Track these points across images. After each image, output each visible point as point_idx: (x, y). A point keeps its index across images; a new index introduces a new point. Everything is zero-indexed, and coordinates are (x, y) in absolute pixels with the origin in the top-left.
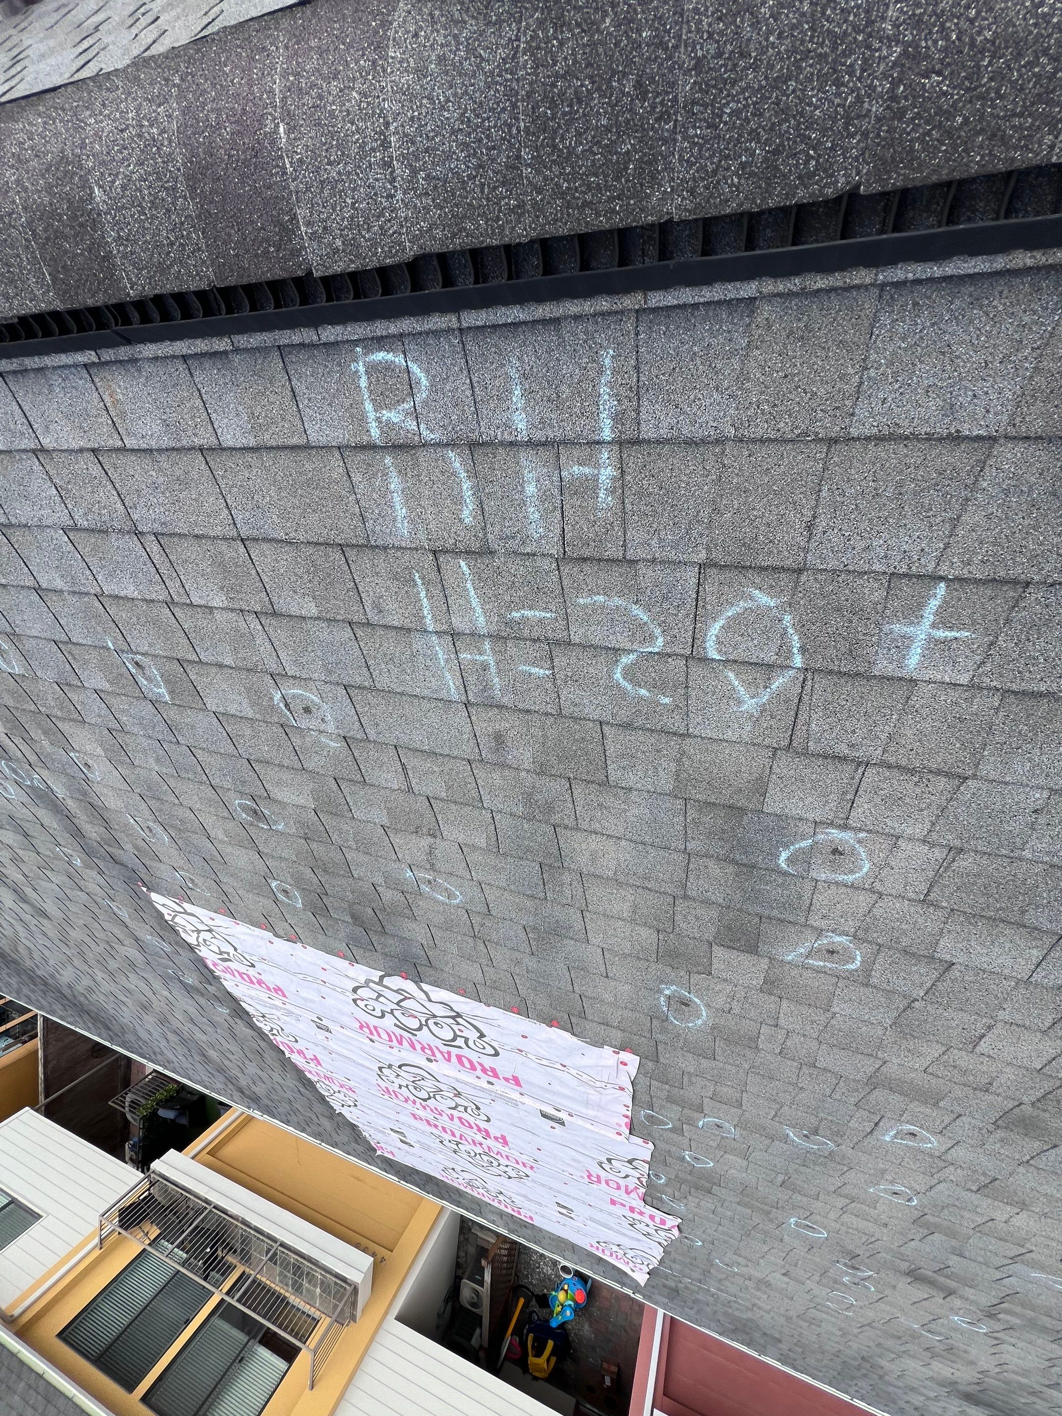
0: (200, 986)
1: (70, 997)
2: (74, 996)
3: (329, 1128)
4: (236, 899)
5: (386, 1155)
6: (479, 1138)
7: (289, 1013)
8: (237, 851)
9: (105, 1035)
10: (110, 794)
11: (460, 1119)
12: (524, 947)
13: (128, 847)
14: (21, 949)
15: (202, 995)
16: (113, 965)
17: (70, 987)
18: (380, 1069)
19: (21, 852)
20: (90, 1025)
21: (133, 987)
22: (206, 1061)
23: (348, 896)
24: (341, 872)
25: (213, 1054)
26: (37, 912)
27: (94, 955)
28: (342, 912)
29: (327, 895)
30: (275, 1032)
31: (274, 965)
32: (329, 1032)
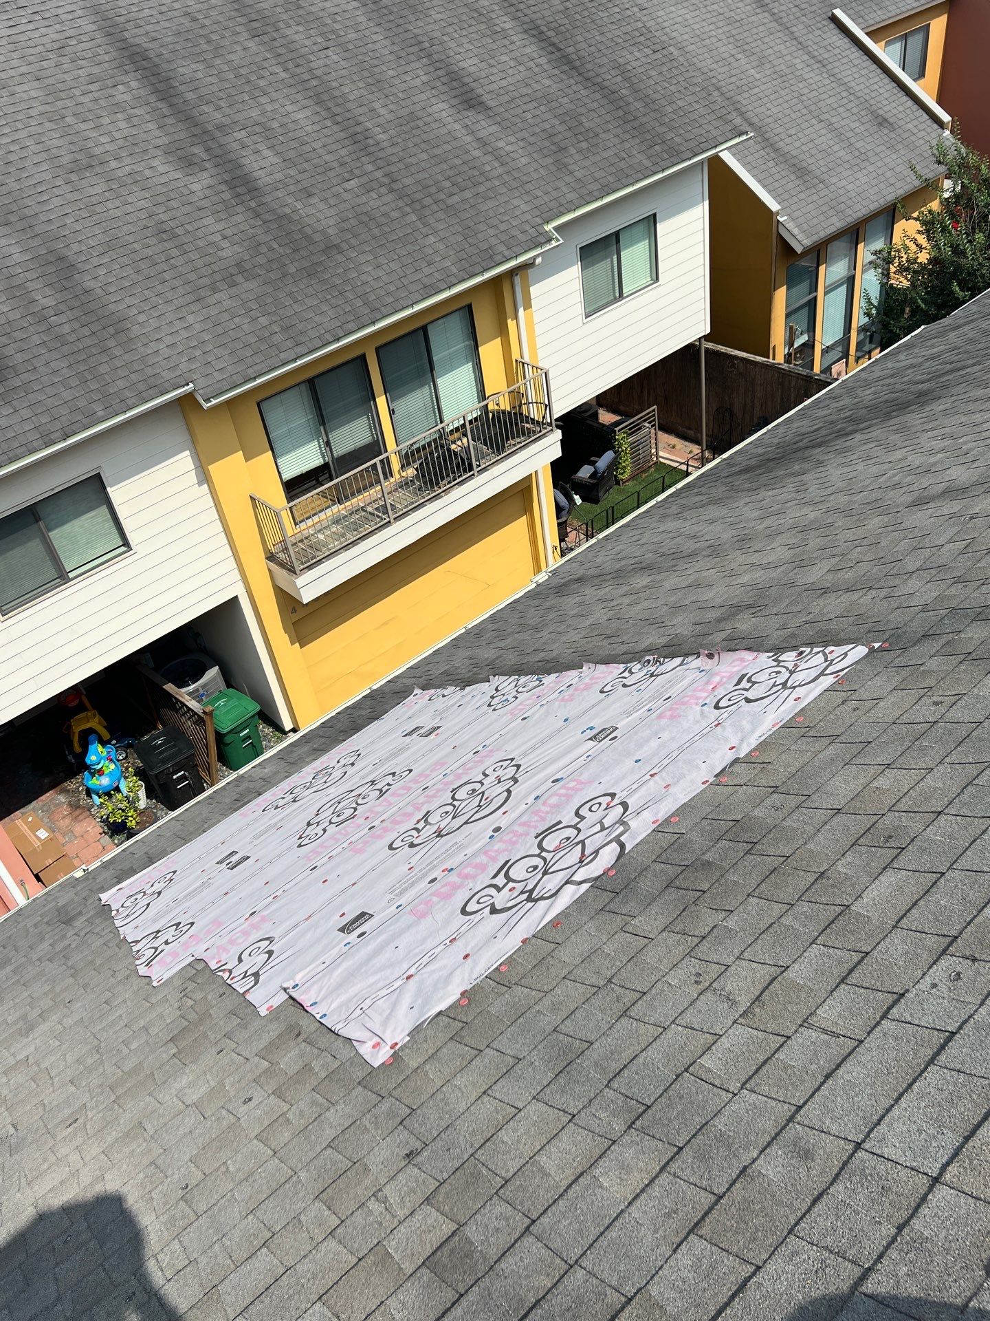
0: (729, 625)
1: (807, 453)
2: (804, 459)
3: (476, 653)
5: (412, 697)
6: (377, 822)
9: (738, 459)
11: (411, 816)
12: (568, 1027)
14: (894, 438)
16: (814, 542)
17: (820, 463)
18: (518, 766)
20: (760, 451)
21: (775, 545)
22: (639, 565)
23: (733, 874)
24: (763, 886)
25: (642, 580)
26: (925, 497)
27: (837, 528)
28: (720, 856)
29: (748, 852)
30: (626, 674)
31: (705, 731)
32: (591, 740)
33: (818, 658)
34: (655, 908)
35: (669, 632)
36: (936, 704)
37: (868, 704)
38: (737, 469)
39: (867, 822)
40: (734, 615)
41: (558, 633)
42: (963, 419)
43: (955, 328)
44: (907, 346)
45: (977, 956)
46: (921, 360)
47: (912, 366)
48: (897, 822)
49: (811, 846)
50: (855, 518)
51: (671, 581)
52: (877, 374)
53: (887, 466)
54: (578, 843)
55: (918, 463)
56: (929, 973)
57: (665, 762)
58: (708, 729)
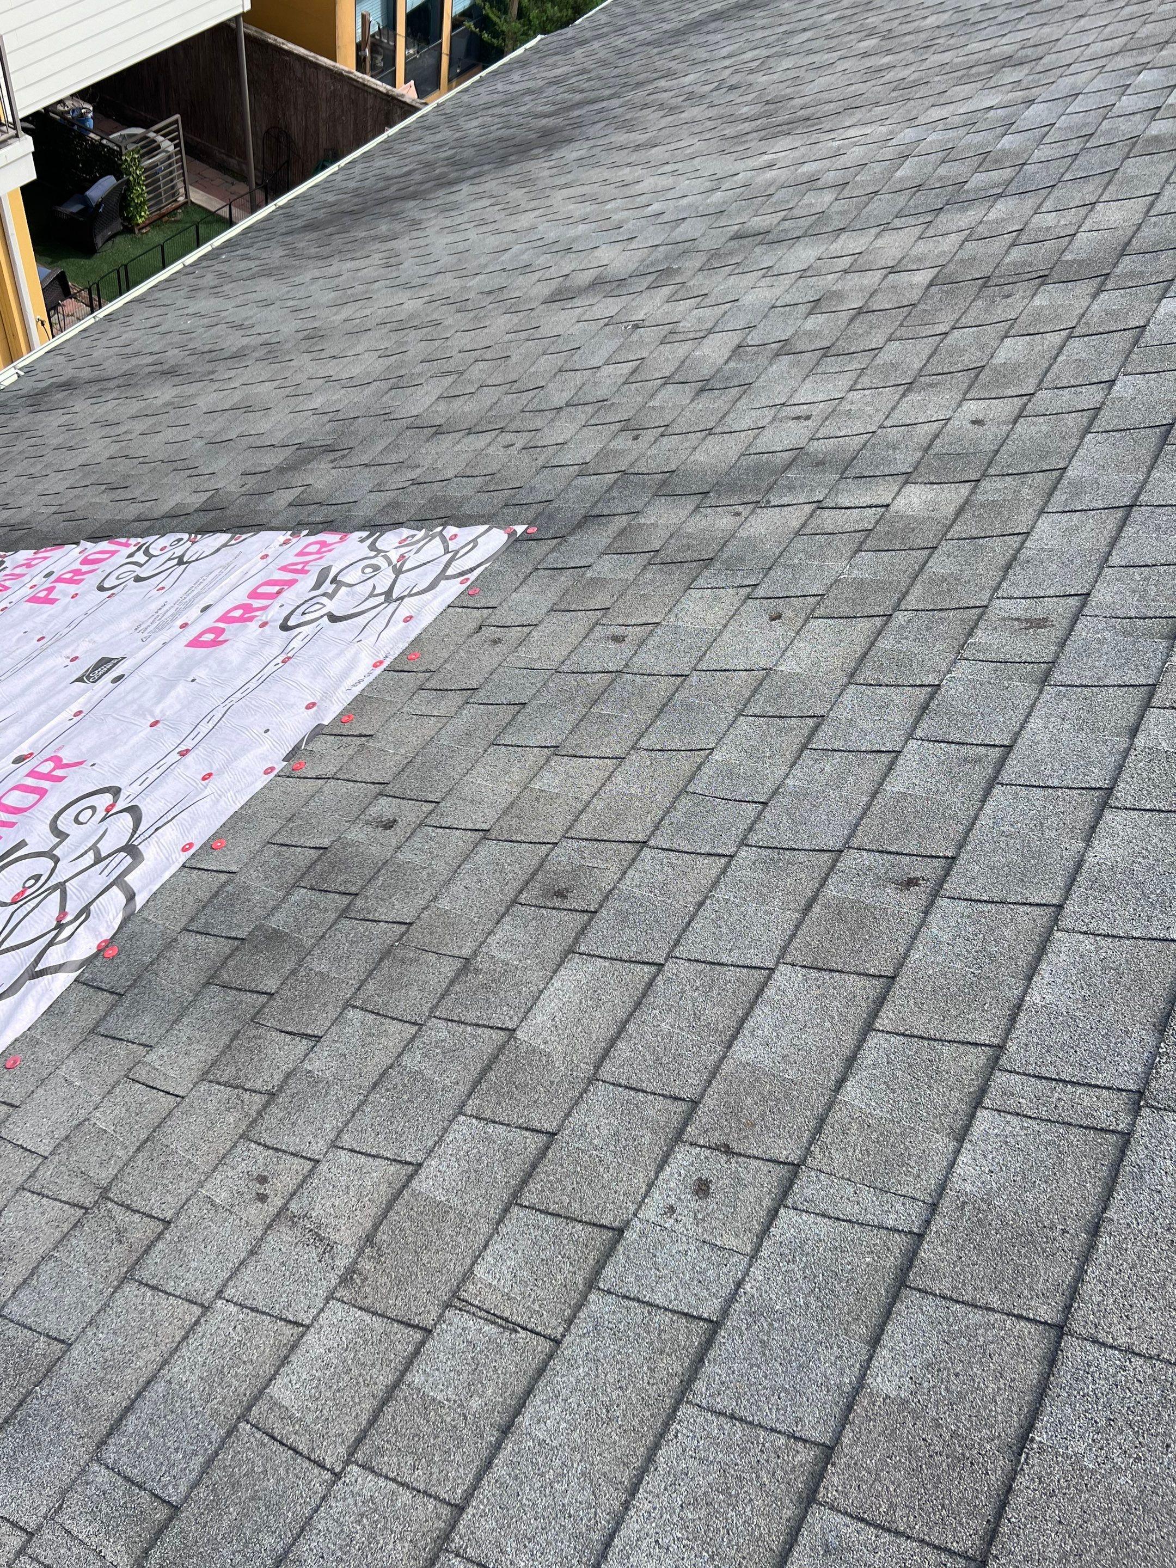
0: (298, 479)
1: (398, 206)
2: (394, 216)
4: (421, 703)
7: (160, 621)
8: (506, 789)
9: (300, 209)
10: (710, 618)
13: (605, 567)
14: (517, 195)
15: (281, 470)
16: (416, 347)
17: (415, 224)
19: (682, 350)
20: (331, 198)
21: (359, 349)
22: (158, 368)
23: (320, 959)
24: (371, 986)
25: (163, 393)
26: (567, 289)
27: (447, 328)
28: (296, 920)
29: (344, 913)
30: (140, 557)
31: (267, 672)
32: (80, 680)
33: (435, 547)
34: (185, 1029)
35: (206, 486)
36: (618, 639)
37: (515, 633)
38: (299, 223)
39: (531, 856)
40: (305, 461)
41: (31, 476)
42: (607, 174)
43: (582, 43)
44: (522, 63)
45: (733, 1145)
46: (541, 83)
47: (529, 92)
48: (577, 860)
49: (444, 903)
50: (472, 314)
51: (208, 398)
52: (484, 98)
53: (511, 237)
54: (54, 888)
55: (552, 236)
56: (659, 1183)
57: (204, 729)
58: (271, 668)
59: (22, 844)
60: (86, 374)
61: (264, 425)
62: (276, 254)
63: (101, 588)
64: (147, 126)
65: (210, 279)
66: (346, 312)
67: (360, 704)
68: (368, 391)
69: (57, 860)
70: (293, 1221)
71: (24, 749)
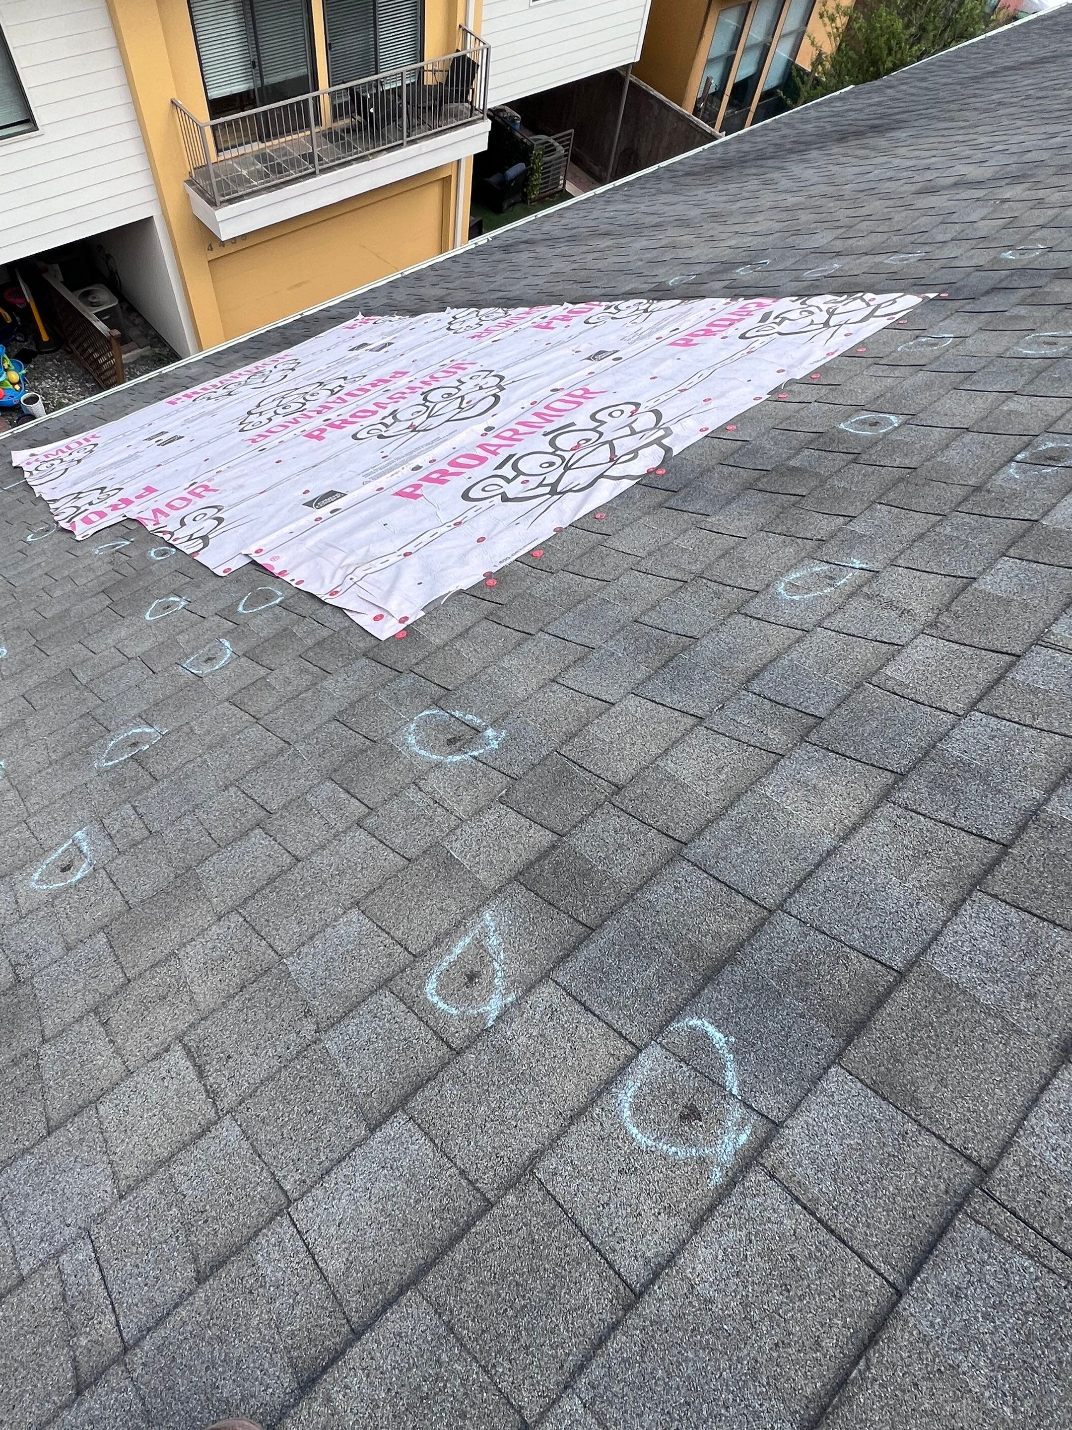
0: (726, 277)
1: (760, 162)
2: (759, 166)
3: (422, 290)
4: (879, 371)
5: (351, 322)
6: (332, 416)
7: (639, 336)
9: (678, 168)
11: (374, 413)
13: (1021, 311)
14: (862, 152)
16: (807, 217)
18: (502, 378)
19: (1051, 212)
20: (699, 162)
21: (758, 219)
22: (595, 233)
23: (840, 481)
24: (891, 495)
25: (603, 243)
26: (933, 187)
27: (830, 208)
28: (810, 463)
29: (852, 462)
30: (612, 310)
31: (736, 357)
32: (589, 359)
33: (858, 304)
34: (734, 509)
35: (652, 281)
38: (680, 173)
39: (1015, 441)
40: (730, 269)
41: (515, 278)
42: (940, 139)
43: (890, 87)
44: (838, 99)
46: (861, 106)
47: (851, 110)
49: (942, 459)
50: (849, 201)
51: (641, 243)
52: (814, 115)
53: (869, 167)
54: (603, 444)
55: (907, 165)
57: (695, 380)
58: (739, 355)
59: (573, 424)
60: (539, 237)
61: (689, 254)
62: (665, 186)
63: (586, 322)
64: (549, 135)
65: (617, 197)
66: (739, 205)
67: (824, 370)
68: (771, 237)
69: (601, 434)
70: (868, 597)
71: (557, 385)
